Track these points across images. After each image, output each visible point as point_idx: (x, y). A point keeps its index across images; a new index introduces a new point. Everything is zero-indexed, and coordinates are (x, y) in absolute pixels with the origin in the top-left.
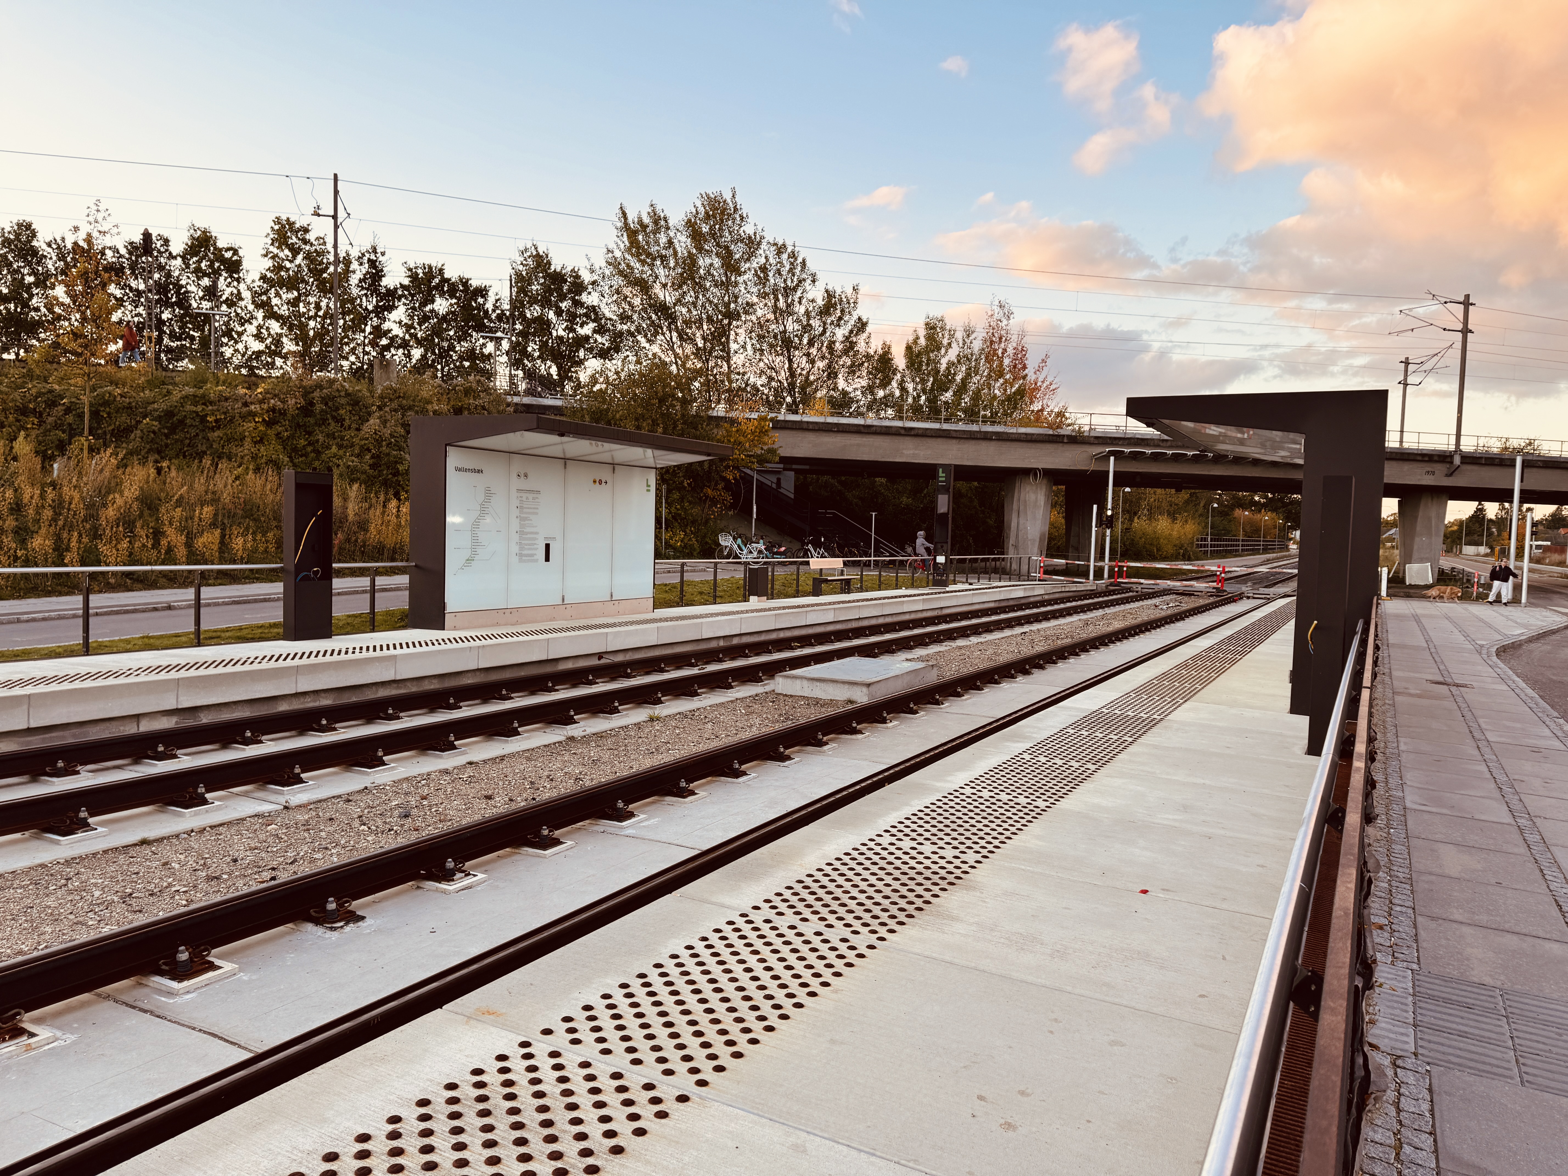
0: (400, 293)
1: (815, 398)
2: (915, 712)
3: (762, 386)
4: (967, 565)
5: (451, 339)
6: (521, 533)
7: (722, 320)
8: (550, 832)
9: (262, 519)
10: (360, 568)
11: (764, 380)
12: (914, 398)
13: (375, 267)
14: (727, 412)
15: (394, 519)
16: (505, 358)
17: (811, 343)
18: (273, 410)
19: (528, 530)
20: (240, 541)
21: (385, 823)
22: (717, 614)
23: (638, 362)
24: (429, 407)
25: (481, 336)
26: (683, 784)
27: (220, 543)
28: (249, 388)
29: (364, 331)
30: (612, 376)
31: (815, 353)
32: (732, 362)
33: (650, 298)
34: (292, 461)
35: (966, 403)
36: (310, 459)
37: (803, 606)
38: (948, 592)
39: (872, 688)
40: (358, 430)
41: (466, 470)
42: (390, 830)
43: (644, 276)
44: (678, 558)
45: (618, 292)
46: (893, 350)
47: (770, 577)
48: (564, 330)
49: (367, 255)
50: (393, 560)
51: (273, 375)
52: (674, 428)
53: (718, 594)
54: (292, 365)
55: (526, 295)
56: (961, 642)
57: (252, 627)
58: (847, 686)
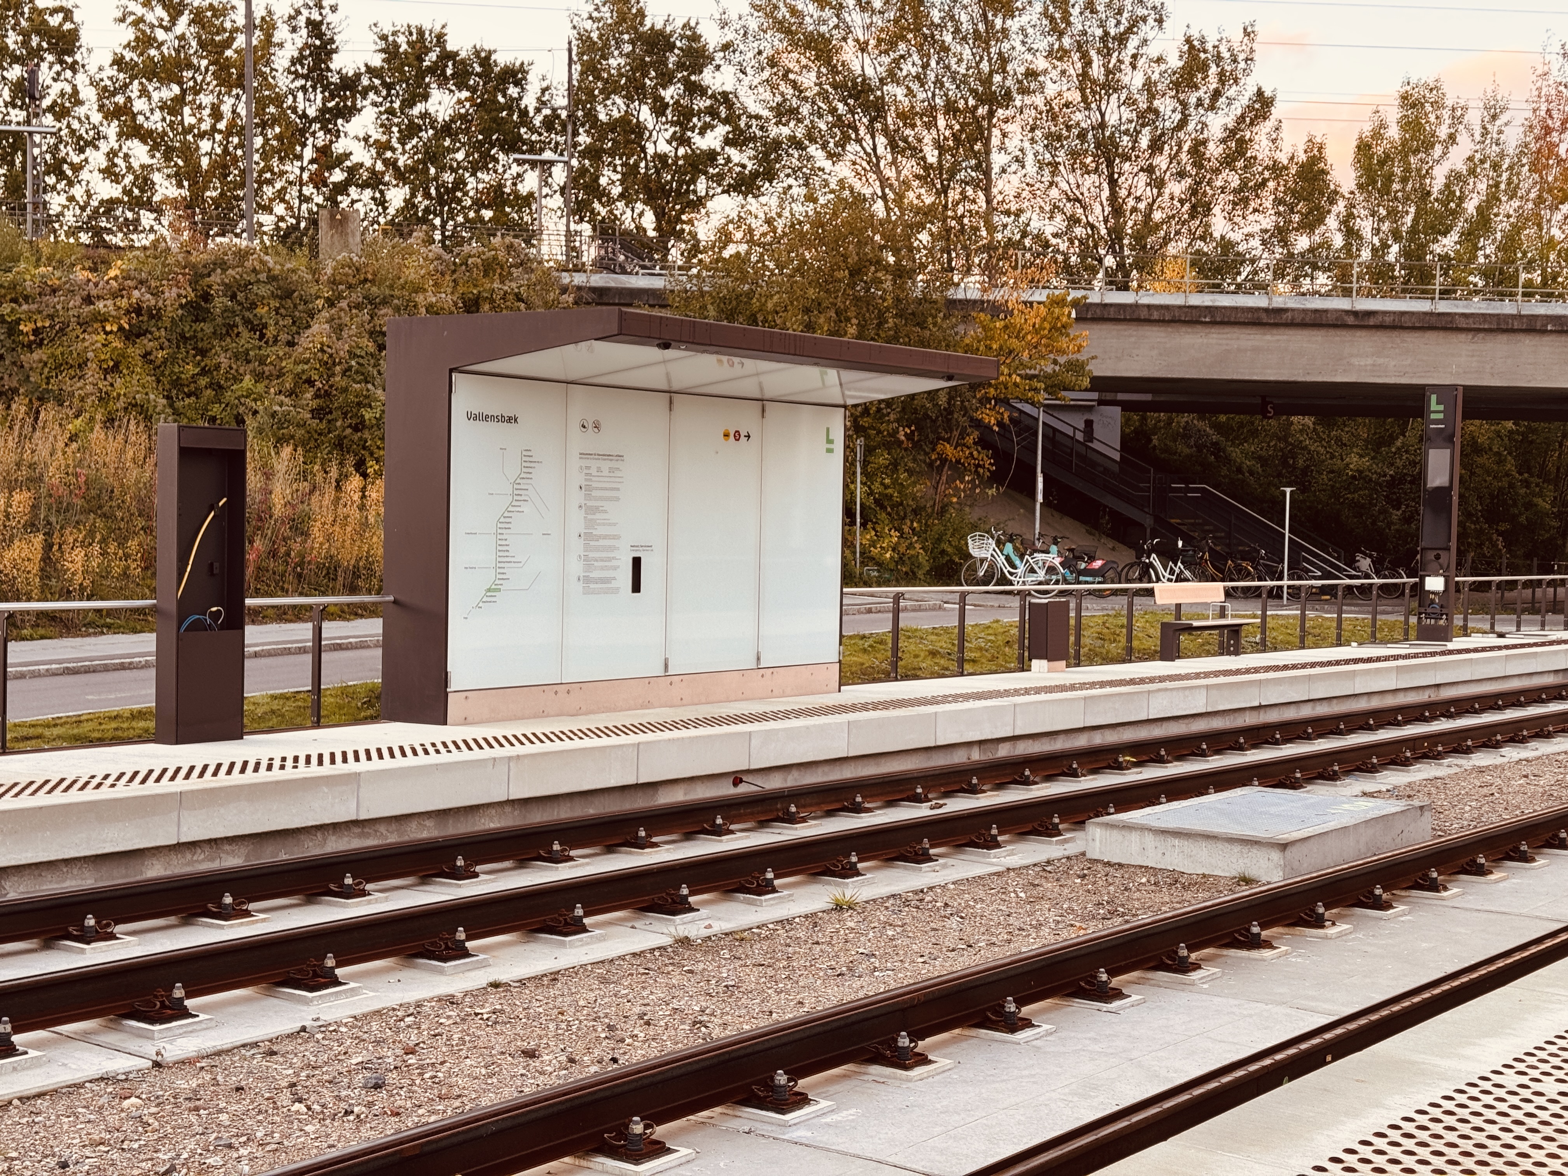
0: (365, 81)
1: (1164, 257)
2: (1385, 906)
3: (1055, 235)
4: (1493, 595)
5: (459, 167)
6: (587, 537)
7: (976, 108)
8: (646, 1127)
9: (119, 514)
10: (294, 607)
11: (1060, 223)
12: (1374, 250)
13: (320, 35)
14: (985, 290)
15: (355, 514)
16: (557, 201)
17: (1156, 146)
18: (138, 310)
19: (600, 531)
20: (78, 555)
21: (338, 1098)
22: (967, 697)
23: (811, 198)
24: (420, 298)
25: (515, 160)
26: (904, 1041)
27: (43, 559)
28: (94, 270)
29: (300, 157)
30: (759, 227)
31: (1164, 167)
32: (995, 191)
33: (834, 70)
34: (171, 406)
35: (1487, 257)
36: (204, 400)
37: (1142, 681)
38: (1451, 652)
39: (1291, 852)
40: (291, 344)
41: (486, 418)
42: (347, 1113)
43: (823, 29)
44: (887, 583)
45: (773, 62)
46: (1330, 154)
47: (1072, 622)
48: (669, 142)
49: (305, 12)
50: (353, 590)
51: (137, 244)
52: (880, 325)
53: (968, 655)
54: (171, 225)
55: (598, 78)
56: (1482, 759)
57: (100, 719)
58: (1236, 848)
